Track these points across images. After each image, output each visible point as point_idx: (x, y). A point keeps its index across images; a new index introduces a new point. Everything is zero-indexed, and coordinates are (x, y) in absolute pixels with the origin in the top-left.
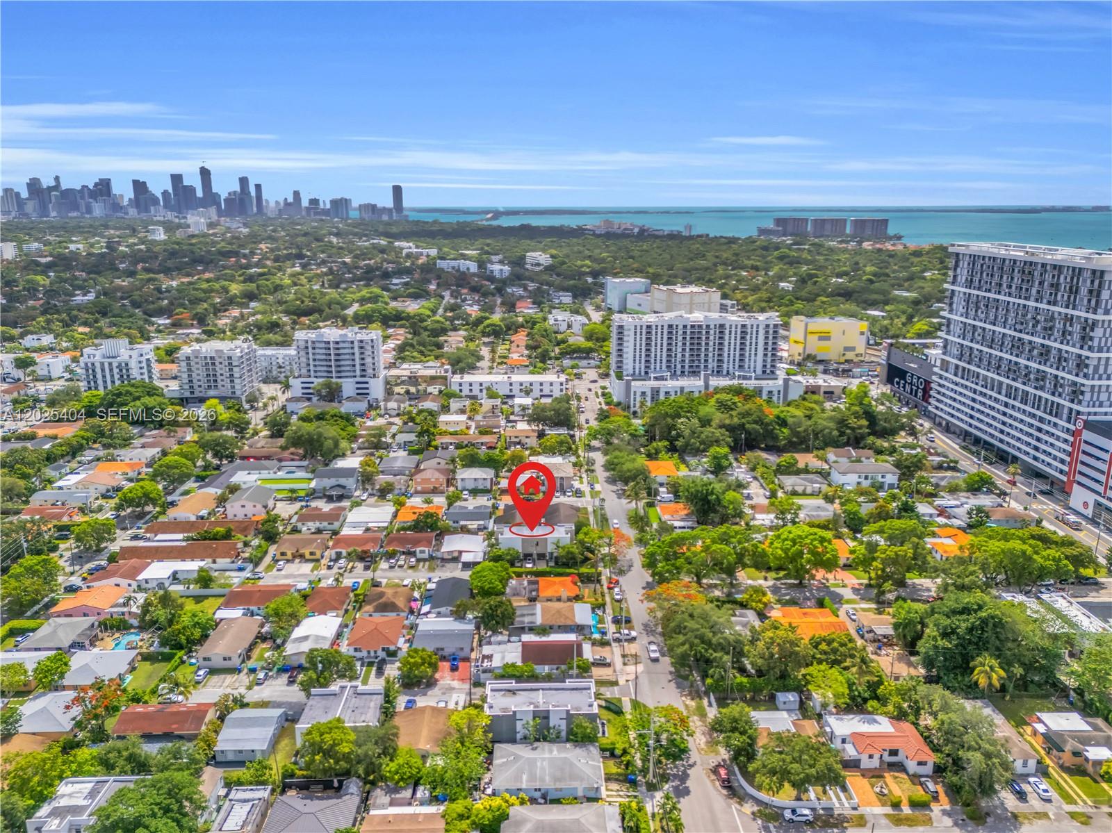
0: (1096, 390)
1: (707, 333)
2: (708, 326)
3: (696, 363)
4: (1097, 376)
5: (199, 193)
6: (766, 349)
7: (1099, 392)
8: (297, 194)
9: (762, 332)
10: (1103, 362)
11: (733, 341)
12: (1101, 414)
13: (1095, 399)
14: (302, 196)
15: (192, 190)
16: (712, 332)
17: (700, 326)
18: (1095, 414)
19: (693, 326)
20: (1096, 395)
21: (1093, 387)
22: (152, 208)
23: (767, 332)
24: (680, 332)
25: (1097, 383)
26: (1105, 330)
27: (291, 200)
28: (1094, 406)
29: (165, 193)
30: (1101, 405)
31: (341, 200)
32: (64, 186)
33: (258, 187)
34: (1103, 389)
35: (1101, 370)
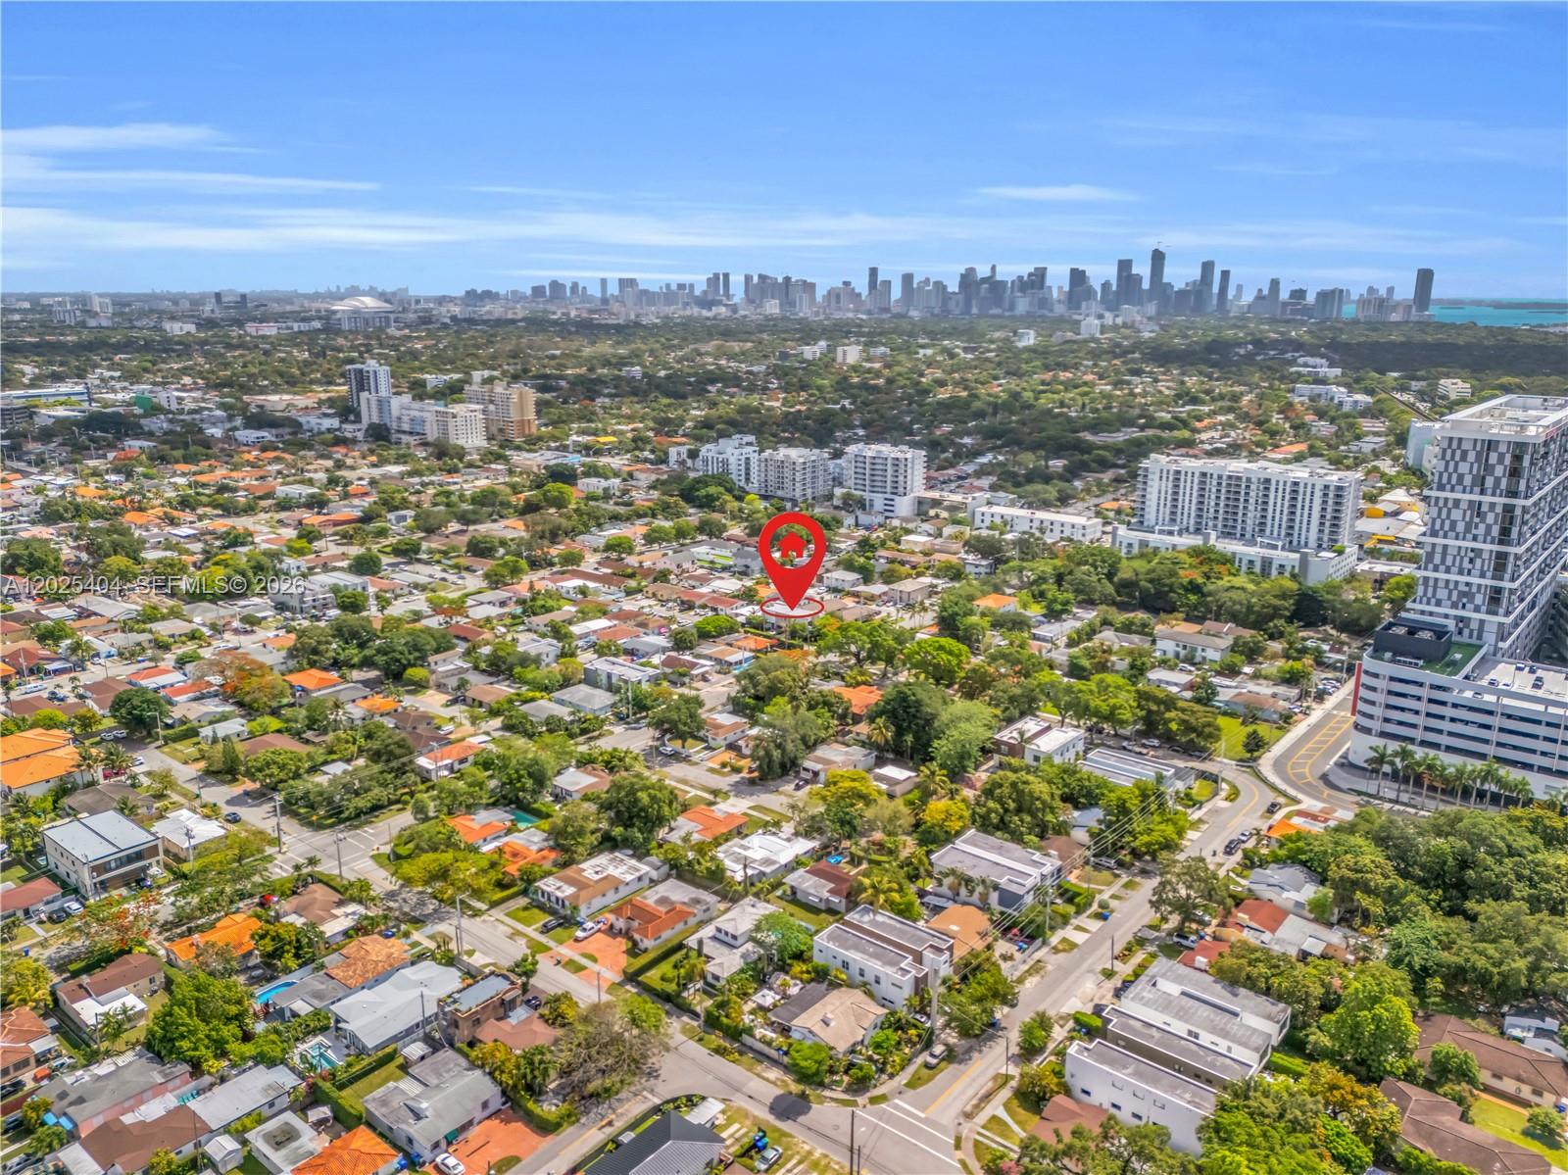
0: (1431, 583)
1: (1248, 487)
2: (1249, 480)
3: (1230, 523)
4: (1431, 566)
5: (1146, 285)
6: (1323, 517)
7: (1435, 587)
8: (1275, 284)
9: (1318, 494)
10: (1439, 549)
11: (1279, 501)
12: (1439, 615)
13: (1430, 594)
14: (1281, 286)
15: (1139, 279)
16: (1253, 487)
17: (1239, 478)
18: (1431, 614)
19: (1230, 477)
20: (1430, 590)
21: (1426, 579)
22: (1084, 304)
23: (1326, 495)
24: (1215, 483)
25: (1431, 574)
26: (1440, 510)
27: (1266, 292)
28: (1428, 603)
29: (1106, 286)
30: (1439, 603)
31: (1333, 292)
32: (998, 278)
33: (1225, 274)
34: (1441, 584)
35: (1437, 559)
